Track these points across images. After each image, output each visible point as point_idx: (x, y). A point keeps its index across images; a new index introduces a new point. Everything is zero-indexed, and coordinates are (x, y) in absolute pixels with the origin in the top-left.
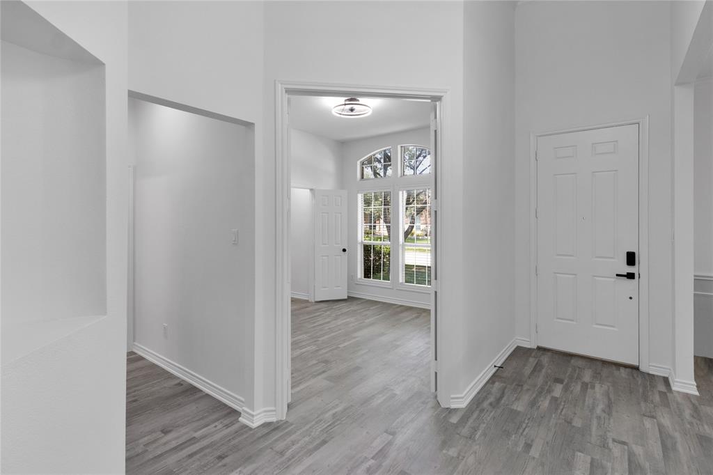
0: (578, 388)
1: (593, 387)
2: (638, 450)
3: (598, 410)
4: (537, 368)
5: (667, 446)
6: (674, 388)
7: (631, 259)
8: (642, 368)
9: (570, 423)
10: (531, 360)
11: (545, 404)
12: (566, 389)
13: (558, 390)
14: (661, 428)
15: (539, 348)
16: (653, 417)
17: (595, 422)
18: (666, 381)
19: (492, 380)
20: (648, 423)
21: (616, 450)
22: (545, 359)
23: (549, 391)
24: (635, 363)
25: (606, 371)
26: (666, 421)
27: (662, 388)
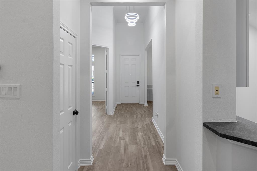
0: (131, 108)
1: (133, 108)
2: (141, 113)
3: (135, 110)
4: (123, 107)
5: (145, 112)
6: (145, 105)
7: (138, 82)
8: (140, 104)
9: (131, 112)
10: (121, 106)
11: (127, 111)
12: (129, 109)
13: (128, 109)
14: (144, 110)
15: (122, 104)
16: (142, 109)
17: (135, 112)
18: (143, 105)
19: (116, 110)
20: (142, 110)
21: (139, 114)
22: (124, 105)
23: (127, 109)
24: (139, 103)
25: (134, 105)
26: (144, 109)
27: (143, 106)
